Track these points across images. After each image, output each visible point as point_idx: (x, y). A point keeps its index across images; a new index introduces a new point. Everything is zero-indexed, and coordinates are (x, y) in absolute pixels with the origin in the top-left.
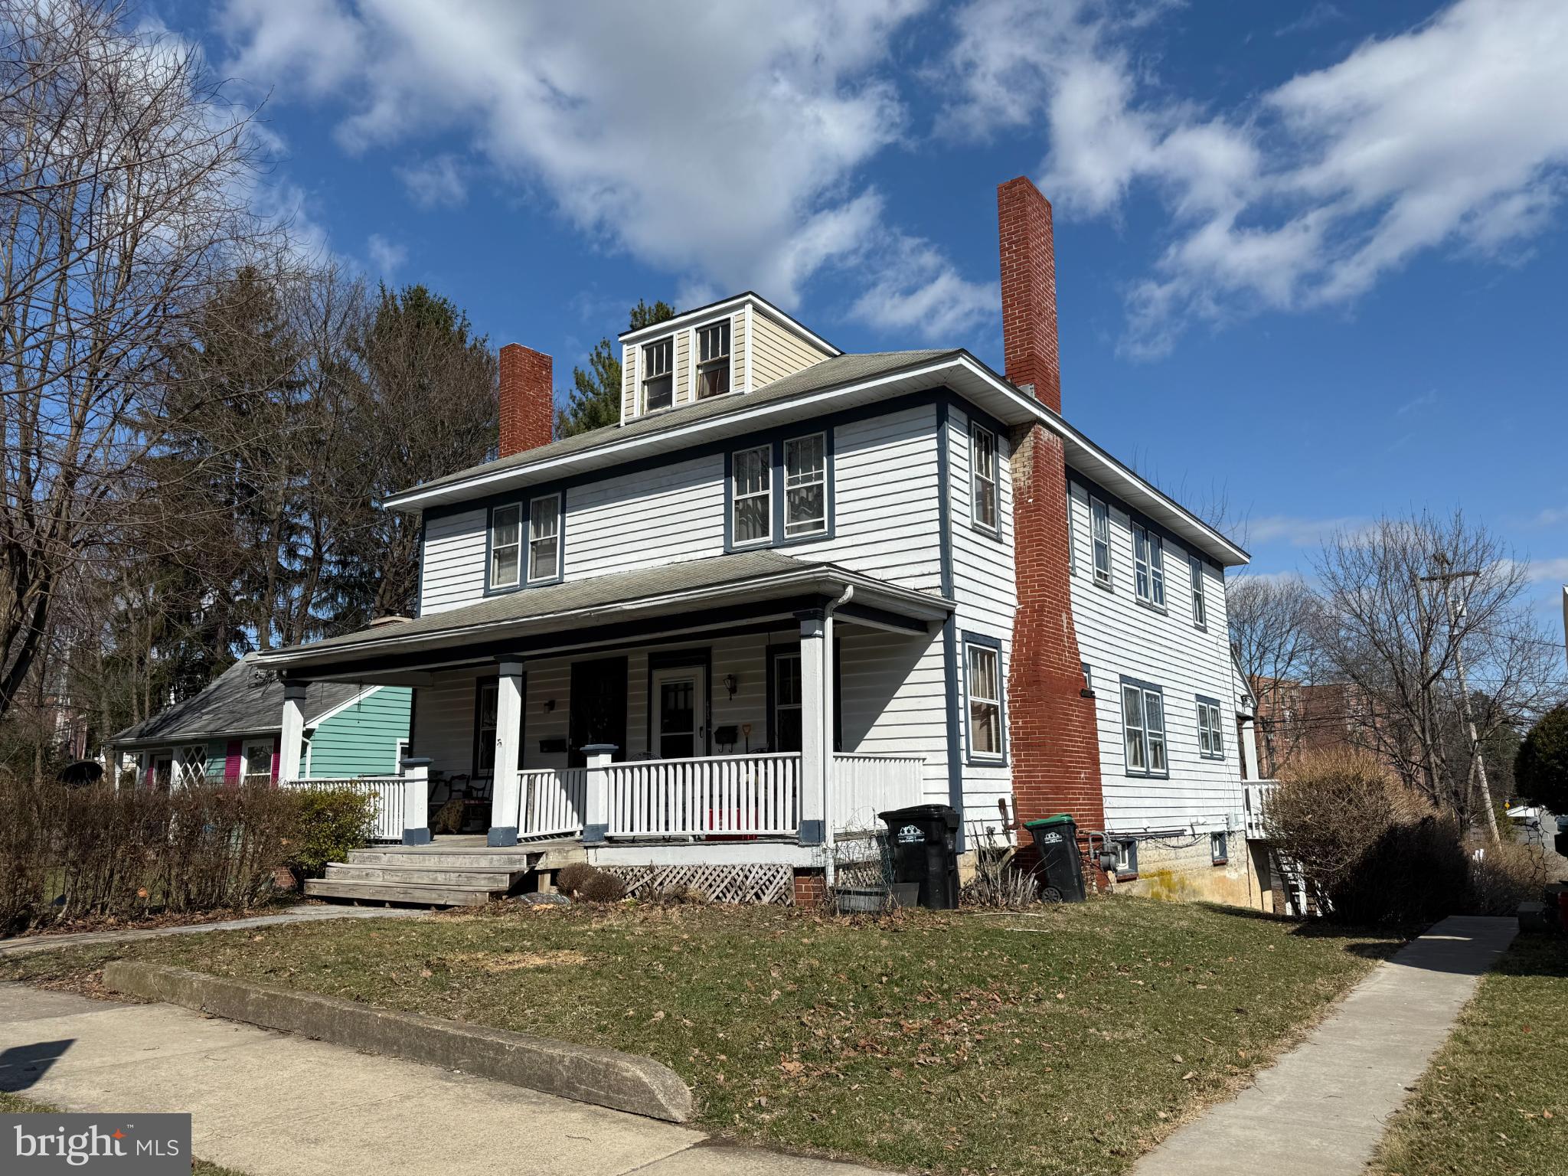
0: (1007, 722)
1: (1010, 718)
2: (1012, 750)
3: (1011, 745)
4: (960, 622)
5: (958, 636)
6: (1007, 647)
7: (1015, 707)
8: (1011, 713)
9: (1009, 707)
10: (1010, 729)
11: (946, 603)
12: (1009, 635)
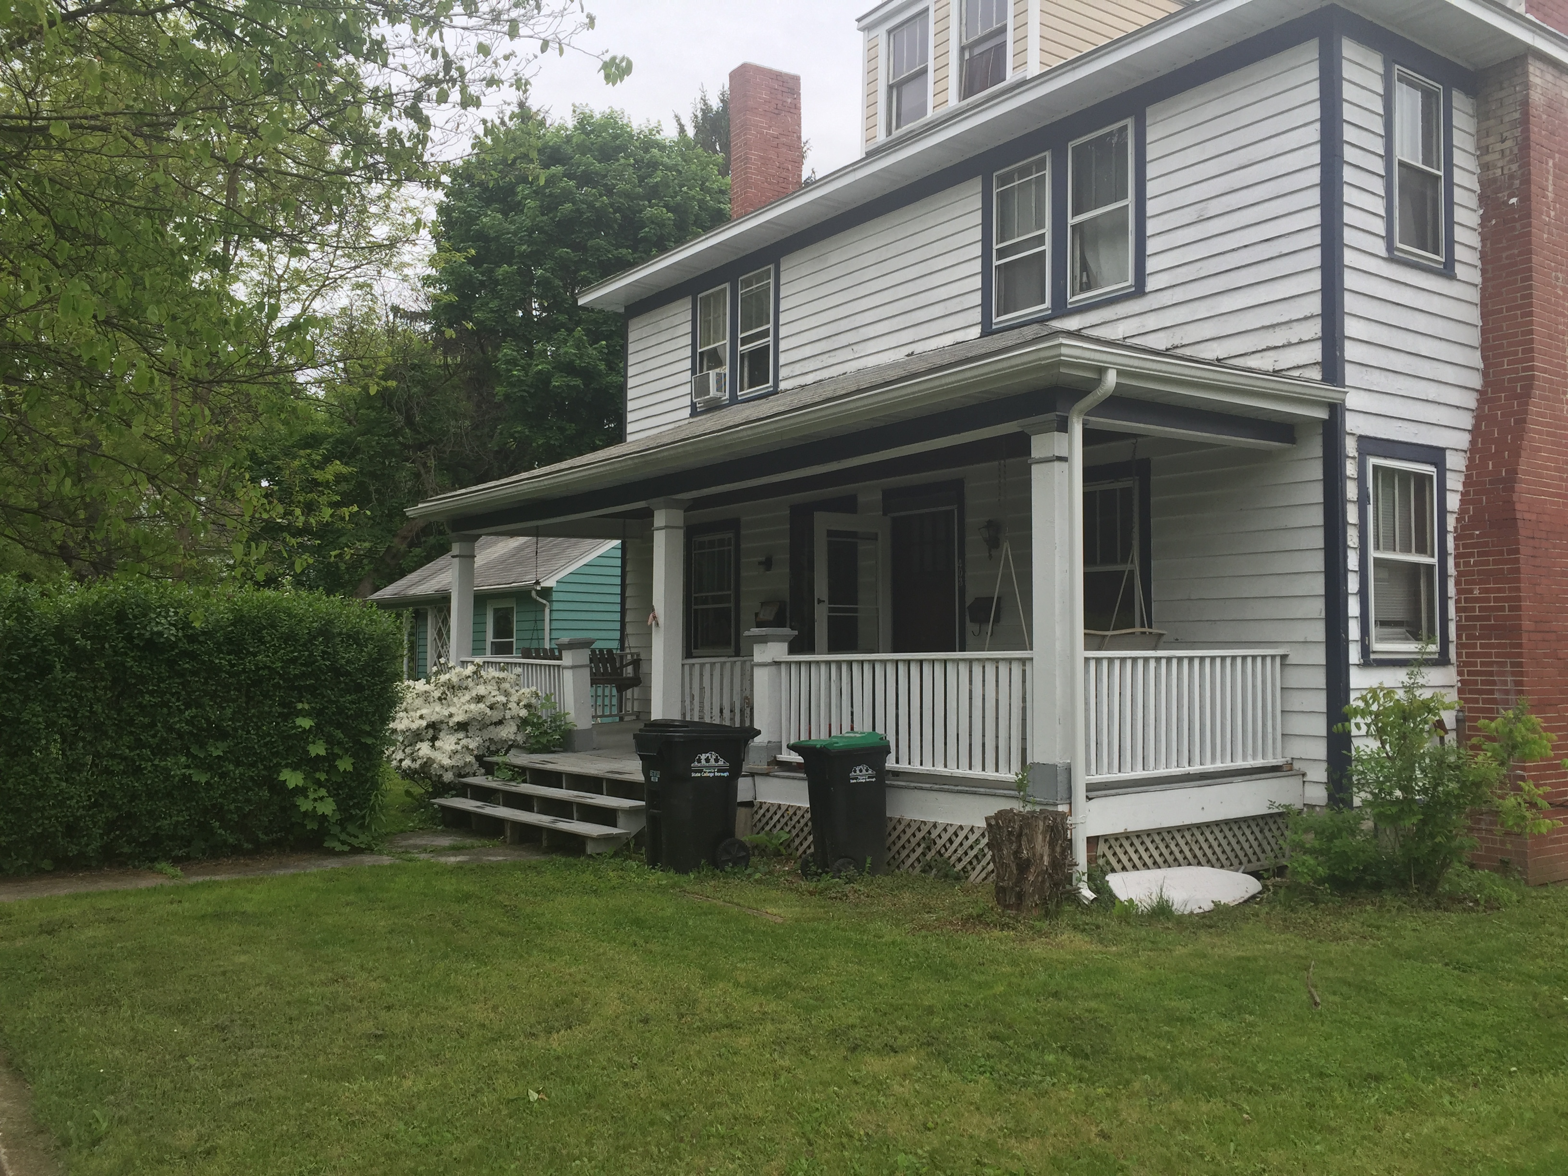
0: (1452, 590)
1: (1457, 583)
2: (1459, 636)
3: (1459, 628)
4: (1353, 424)
5: (1351, 447)
6: (1455, 462)
7: (1467, 564)
8: (1460, 574)
9: (1457, 565)
10: (1457, 601)
11: (1330, 392)
12: (1463, 440)
